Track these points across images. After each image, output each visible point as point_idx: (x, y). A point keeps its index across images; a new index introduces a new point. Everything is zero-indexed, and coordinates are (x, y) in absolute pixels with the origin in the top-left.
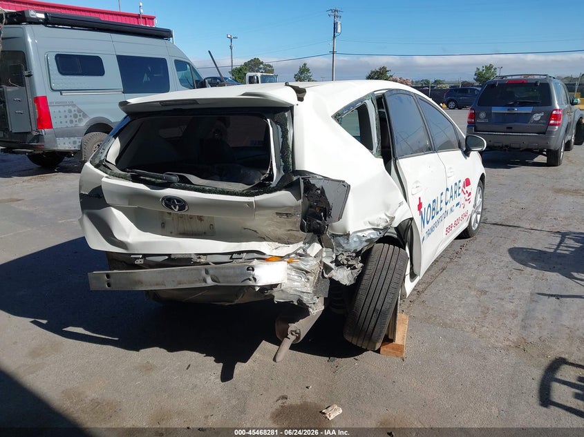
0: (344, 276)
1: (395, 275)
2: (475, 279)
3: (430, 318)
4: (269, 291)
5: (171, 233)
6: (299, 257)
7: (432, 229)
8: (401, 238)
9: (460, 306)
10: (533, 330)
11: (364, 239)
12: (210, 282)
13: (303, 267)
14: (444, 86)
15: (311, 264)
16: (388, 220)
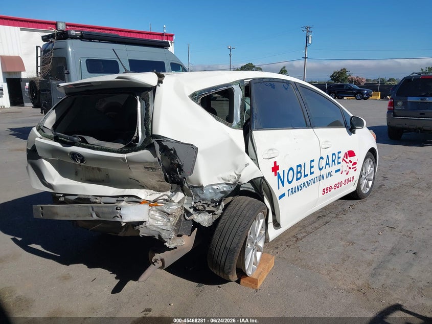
0: (204, 219)
1: (244, 221)
2: (348, 233)
3: (297, 260)
4: (137, 227)
5: (81, 179)
6: (166, 202)
7: (298, 189)
8: (259, 192)
9: (326, 253)
10: (380, 277)
11: (218, 191)
12: (95, 217)
13: (165, 210)
14: (393, 82)
15: (174, 208)
16: (237, 177)
